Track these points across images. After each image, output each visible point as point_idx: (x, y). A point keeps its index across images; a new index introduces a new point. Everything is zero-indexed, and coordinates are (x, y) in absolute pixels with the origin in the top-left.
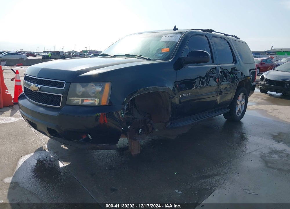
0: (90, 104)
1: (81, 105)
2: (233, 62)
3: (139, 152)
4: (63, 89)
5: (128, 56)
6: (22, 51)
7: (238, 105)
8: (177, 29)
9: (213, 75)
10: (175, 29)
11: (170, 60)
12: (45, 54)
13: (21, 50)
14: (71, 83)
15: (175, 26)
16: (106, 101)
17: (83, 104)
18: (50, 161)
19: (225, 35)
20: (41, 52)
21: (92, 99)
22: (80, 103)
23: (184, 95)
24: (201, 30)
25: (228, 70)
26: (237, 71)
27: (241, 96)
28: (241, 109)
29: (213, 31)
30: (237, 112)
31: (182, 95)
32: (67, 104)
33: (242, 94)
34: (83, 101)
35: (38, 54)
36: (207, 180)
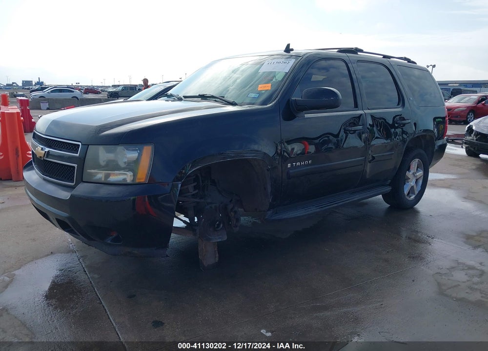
0: (120, 181)
1: (105, 182)
2: (398, 105)
3: (217, 259)
4: (78, 155)
5: (203, 97)
6: (79, 85)
7: (410, 180)
8: (292, 50)
9: (354, 128)
10: (288, 49)
11: (268, 106)
12: (114, 90)
13: (77, 83)
14: (88, 145)
15: (288, 45)
16: (144, 176)
17: (108, 180)
18: (69, 271)
19: (385, 57)
20: (109, 87)
21: (122, 172)
22: (103, 179)
23: (296, 164)
24: (336, 50)
25: (385, 120)
26: (404, 119)
27: (414, 164)
28: (415, 187)
29: (361, 51)
30: (406, 192)
31: (292, 165)
32: (84, 180)
33: (417, 160)
34: (107, 176)
35: (104, 89)
36: (321, 314)
